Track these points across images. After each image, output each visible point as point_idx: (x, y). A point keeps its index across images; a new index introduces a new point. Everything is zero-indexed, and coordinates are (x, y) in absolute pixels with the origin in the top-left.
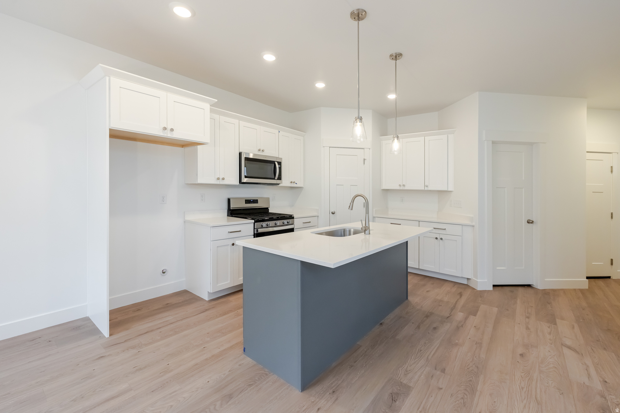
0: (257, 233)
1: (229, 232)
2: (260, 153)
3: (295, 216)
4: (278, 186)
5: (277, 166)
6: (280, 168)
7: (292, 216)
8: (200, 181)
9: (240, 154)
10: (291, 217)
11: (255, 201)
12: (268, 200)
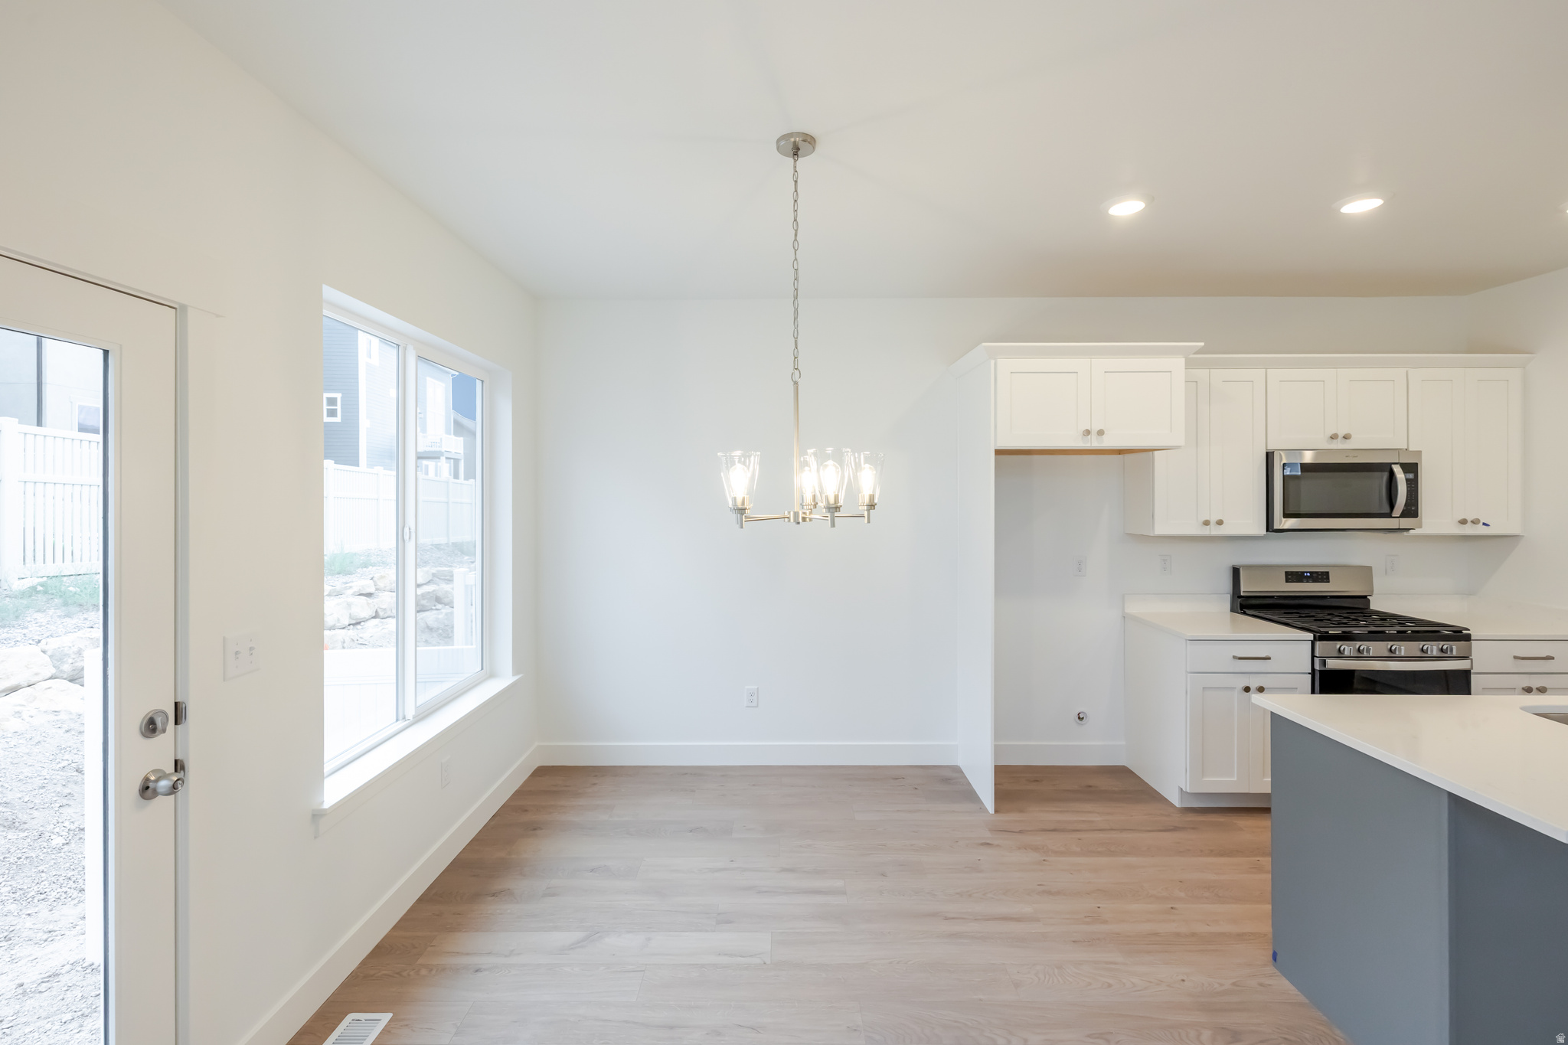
0: (1323, 669)
1: (1234, 657)
2: (1338, 445)
3: (1474, 634)
4: (1405, 533)
5: (1400, 475)
6: (1413, 486)
7: (1461, 632)
8: (1160, 530)
9: (1269, 456)
10: (1460, 635)
11: (1323, 577)
12: (1366, 572)
